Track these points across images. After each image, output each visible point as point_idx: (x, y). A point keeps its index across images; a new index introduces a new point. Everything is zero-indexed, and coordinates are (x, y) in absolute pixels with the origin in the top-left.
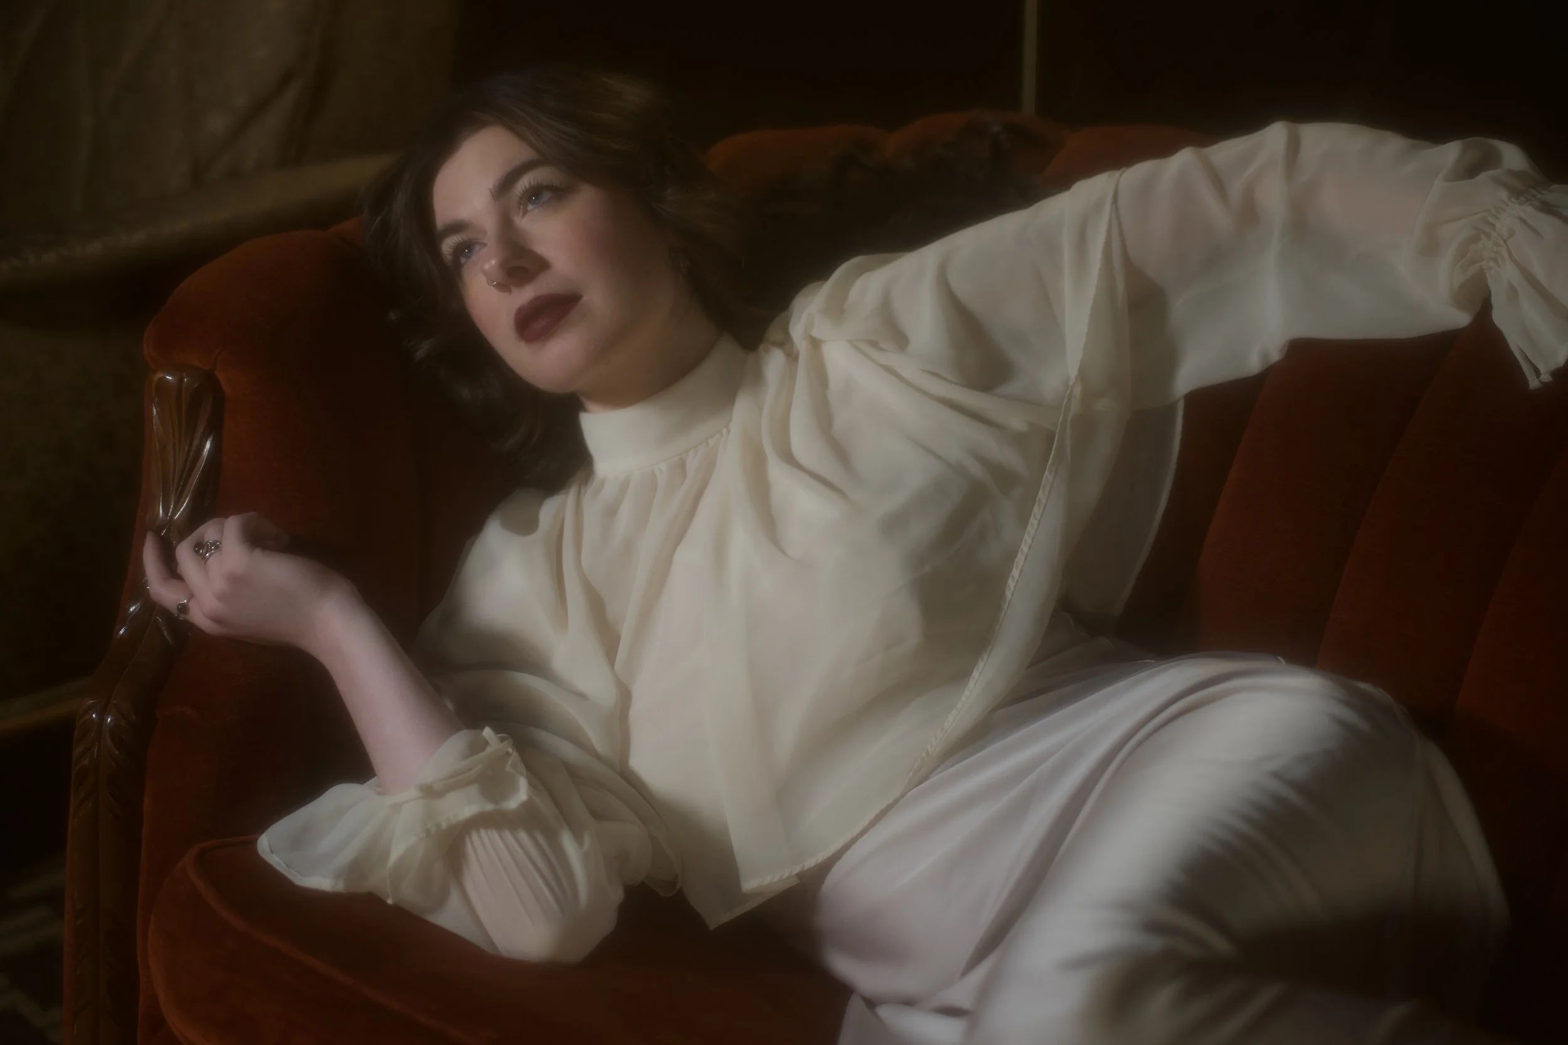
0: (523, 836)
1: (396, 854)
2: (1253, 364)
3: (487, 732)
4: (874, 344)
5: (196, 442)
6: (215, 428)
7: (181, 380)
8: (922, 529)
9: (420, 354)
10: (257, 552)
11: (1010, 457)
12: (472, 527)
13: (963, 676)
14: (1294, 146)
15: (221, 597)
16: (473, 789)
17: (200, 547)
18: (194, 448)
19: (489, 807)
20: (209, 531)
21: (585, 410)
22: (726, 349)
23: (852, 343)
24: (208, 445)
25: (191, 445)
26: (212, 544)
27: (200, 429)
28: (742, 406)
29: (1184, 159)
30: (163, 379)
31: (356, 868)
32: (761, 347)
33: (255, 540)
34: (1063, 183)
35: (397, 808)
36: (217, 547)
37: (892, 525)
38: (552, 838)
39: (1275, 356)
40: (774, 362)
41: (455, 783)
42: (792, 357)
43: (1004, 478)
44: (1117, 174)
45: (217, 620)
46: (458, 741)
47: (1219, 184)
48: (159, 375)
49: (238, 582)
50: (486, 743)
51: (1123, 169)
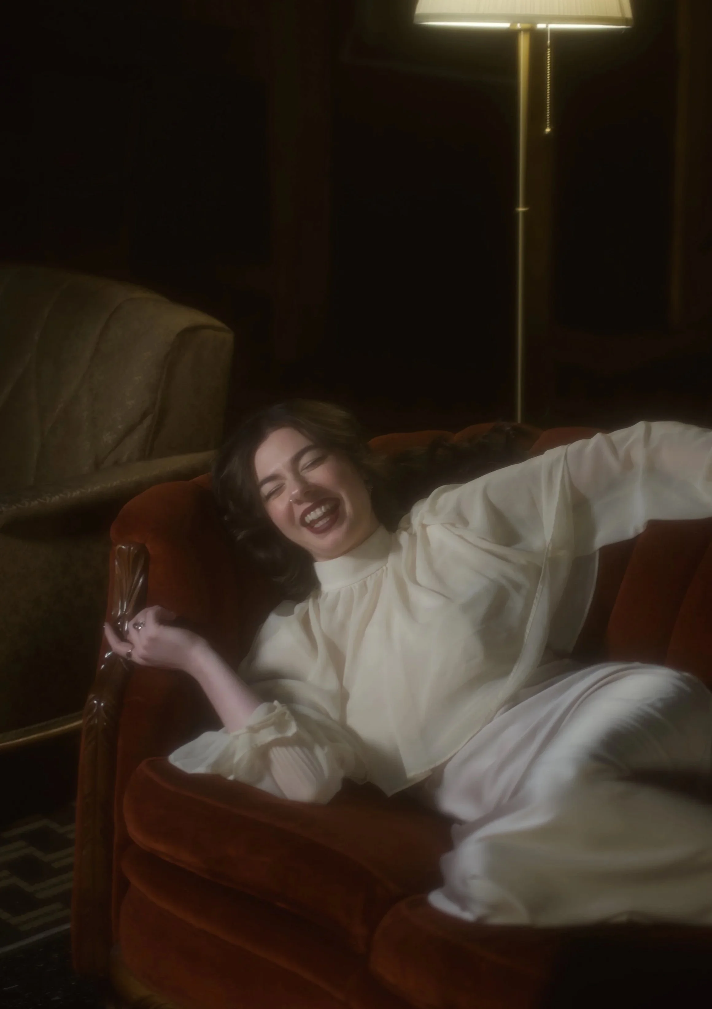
0: (297, 749)
1: (236, 759)
2: (630, 533)
3: (276, 703)
4: (453, 525)
5: (136, 578)
6: (145, 571)
7: (130, 549)
8: (481, 610)
9: (239, 537)
10: (162, 627)
11: (519, 578)
12: (262, 619)
13: (506, 673)
14: (648, 432)
15: (145, 648)
16: (272, 728)
17: (136, 625)
18: (134, 582)
19: (279, 736)
20: (140, 617)
21: (316, 561)
22: (382, 532)
23: (442, 524)
24: (141, 580)
25: (134, 579)
26: (142, 623)
27: (139, 571)
28: (392, 559)
29: (598, 437)
30: (121, 548)
31: (216, 763)
32: (398, 531)
33: (162, 621)
34: (540, 452)
35: (237, 737)
36: (144, 625)
37: (466, 608)
38: (311, 750)
39: (641, 530)
40: (404, 537)
41: (263, 726)
42: (413, 536)
43: (517, 587)
44: (566, 447)
45: (145, 659)
46: (262, 708)
47: (614, 449)
48: (120, 546)
49: (153, 640)
50: (275, 708)
51: (569, 444)
